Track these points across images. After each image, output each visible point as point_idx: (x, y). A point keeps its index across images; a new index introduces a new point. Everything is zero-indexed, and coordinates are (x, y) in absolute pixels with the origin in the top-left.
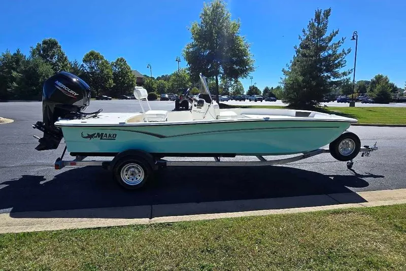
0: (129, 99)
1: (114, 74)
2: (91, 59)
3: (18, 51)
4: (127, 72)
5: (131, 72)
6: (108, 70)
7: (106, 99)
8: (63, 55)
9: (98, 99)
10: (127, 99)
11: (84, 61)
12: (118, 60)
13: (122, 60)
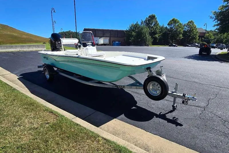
0: (190, 46)
1: (184, 31)
2: (172, 23)
3: (137, 22)
4: (193, 30)
5: (196, 29)
6: (180, 29)
7: (175, 46)
8: (157, 22)
9: (170, 46)
10: (188, 46)
11: (168, 24)
12: (189, 22)
13: (191, 22)
